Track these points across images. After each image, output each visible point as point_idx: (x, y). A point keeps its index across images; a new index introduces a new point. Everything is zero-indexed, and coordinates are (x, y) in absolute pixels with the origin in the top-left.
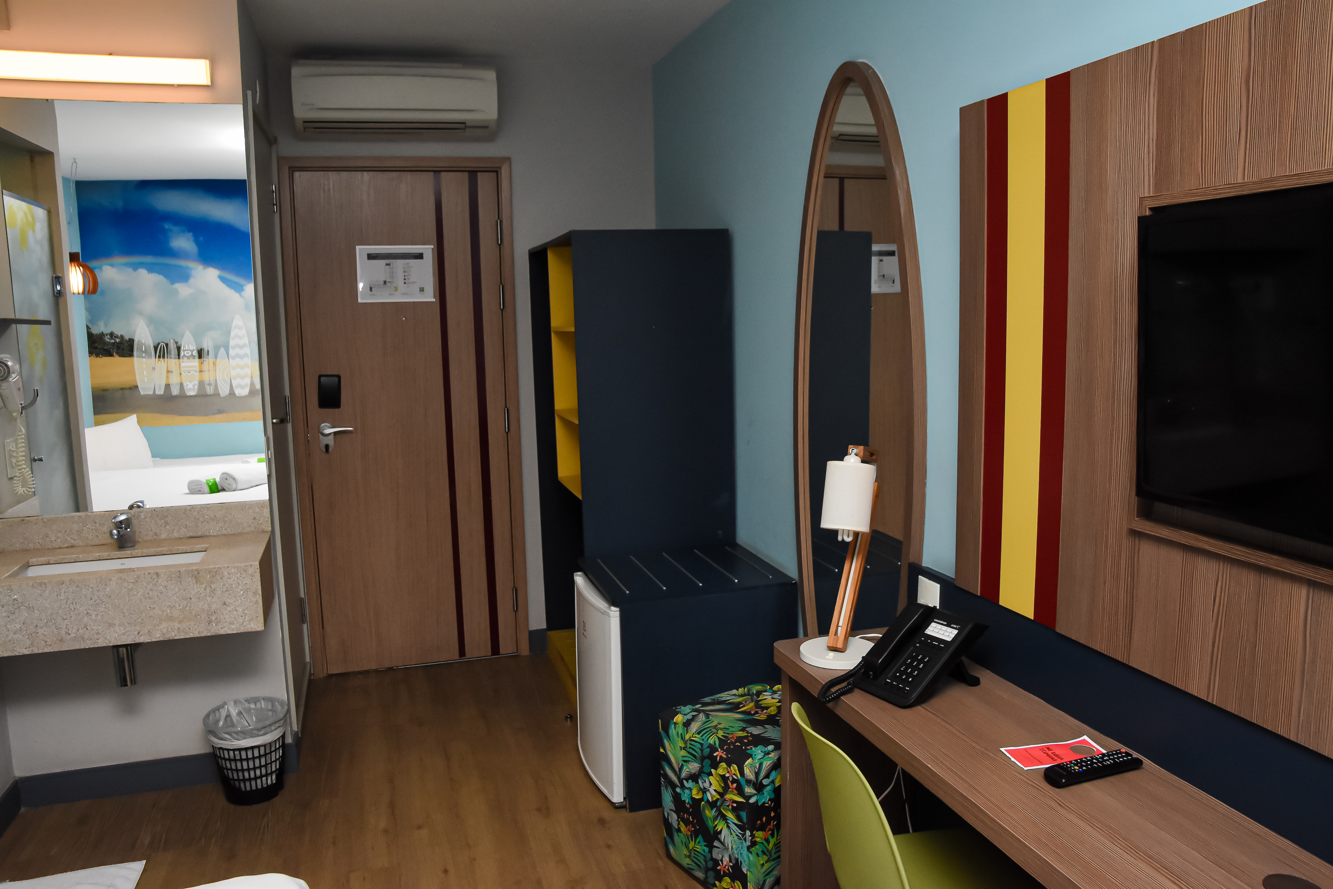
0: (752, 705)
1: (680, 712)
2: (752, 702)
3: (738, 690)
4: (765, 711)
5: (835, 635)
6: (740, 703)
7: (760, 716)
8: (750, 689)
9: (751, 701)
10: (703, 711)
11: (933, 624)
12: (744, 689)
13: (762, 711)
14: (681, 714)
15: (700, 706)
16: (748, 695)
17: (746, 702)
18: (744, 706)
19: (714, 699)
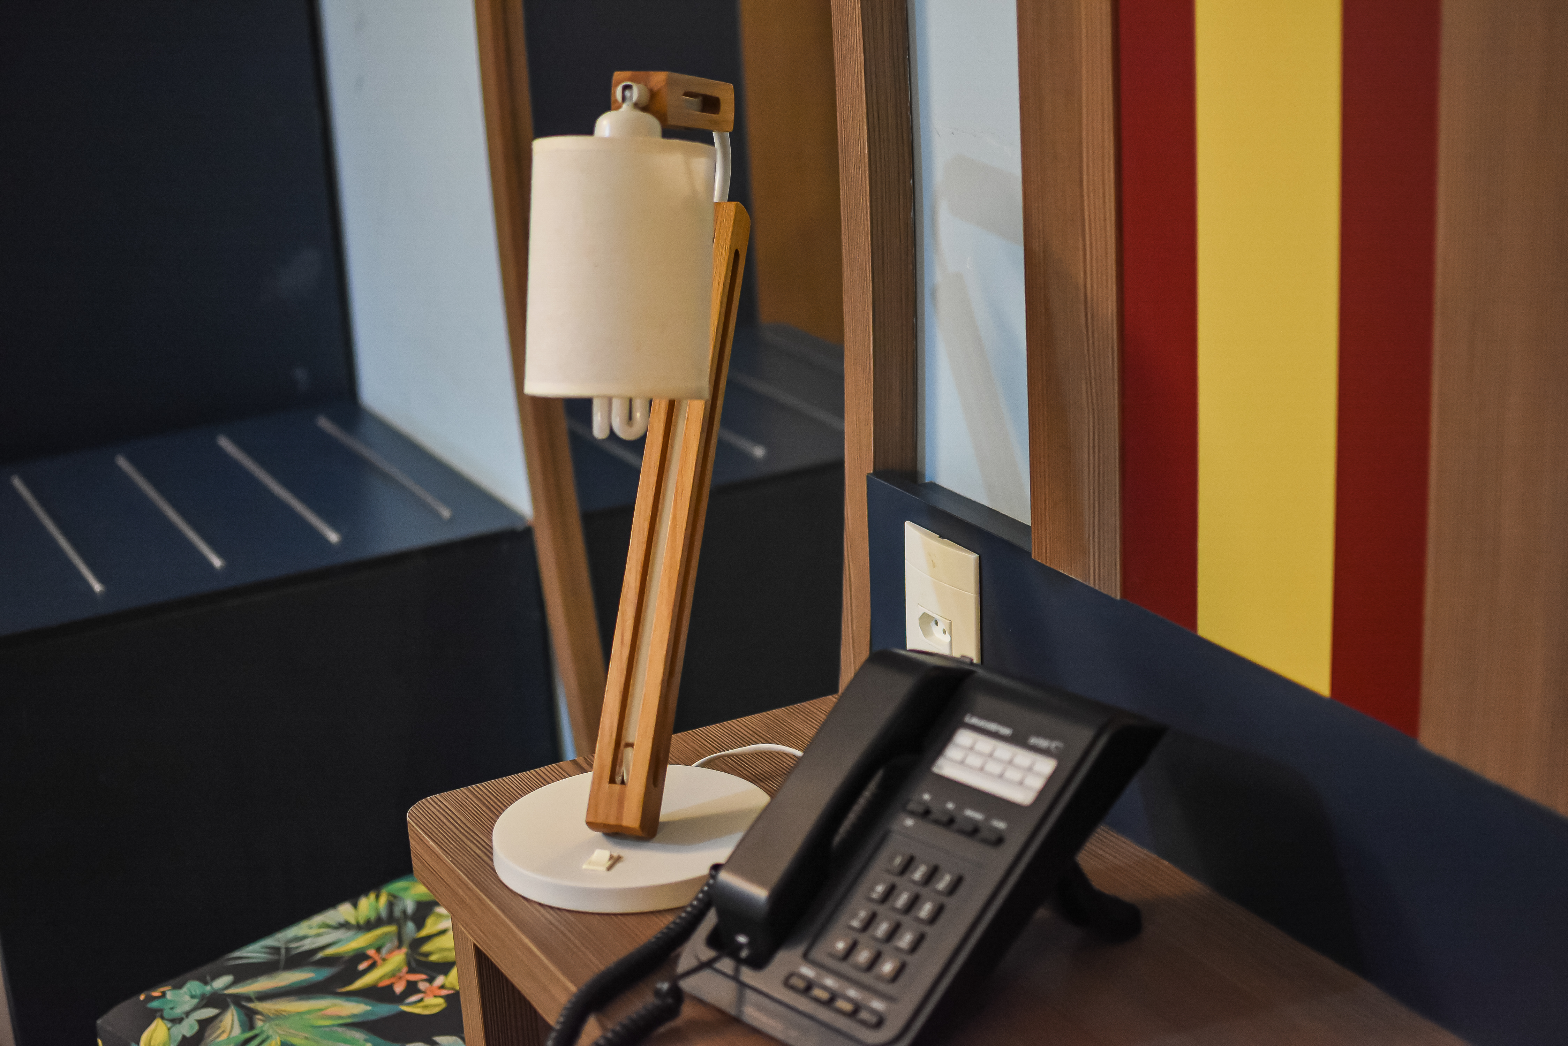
0: (397, 959)
1: (161, 1010)
2: (400, 946)
3: (355, 905)
4: (440, 980)
5: (612, 781)
6: (360, 956)
7: (421, 1000)
8: (395, 897)
9: (396, 942)
10: (238, 1000)
11: (964, 738)
12: (377, 897)
13: (431, 980)
14: (162, 1018)
15: (227, 979)
16: (391, 919)
17: (378, 950)
18: (373, 966)
19: (276, 950)
